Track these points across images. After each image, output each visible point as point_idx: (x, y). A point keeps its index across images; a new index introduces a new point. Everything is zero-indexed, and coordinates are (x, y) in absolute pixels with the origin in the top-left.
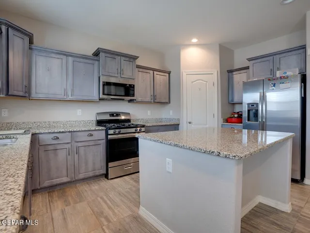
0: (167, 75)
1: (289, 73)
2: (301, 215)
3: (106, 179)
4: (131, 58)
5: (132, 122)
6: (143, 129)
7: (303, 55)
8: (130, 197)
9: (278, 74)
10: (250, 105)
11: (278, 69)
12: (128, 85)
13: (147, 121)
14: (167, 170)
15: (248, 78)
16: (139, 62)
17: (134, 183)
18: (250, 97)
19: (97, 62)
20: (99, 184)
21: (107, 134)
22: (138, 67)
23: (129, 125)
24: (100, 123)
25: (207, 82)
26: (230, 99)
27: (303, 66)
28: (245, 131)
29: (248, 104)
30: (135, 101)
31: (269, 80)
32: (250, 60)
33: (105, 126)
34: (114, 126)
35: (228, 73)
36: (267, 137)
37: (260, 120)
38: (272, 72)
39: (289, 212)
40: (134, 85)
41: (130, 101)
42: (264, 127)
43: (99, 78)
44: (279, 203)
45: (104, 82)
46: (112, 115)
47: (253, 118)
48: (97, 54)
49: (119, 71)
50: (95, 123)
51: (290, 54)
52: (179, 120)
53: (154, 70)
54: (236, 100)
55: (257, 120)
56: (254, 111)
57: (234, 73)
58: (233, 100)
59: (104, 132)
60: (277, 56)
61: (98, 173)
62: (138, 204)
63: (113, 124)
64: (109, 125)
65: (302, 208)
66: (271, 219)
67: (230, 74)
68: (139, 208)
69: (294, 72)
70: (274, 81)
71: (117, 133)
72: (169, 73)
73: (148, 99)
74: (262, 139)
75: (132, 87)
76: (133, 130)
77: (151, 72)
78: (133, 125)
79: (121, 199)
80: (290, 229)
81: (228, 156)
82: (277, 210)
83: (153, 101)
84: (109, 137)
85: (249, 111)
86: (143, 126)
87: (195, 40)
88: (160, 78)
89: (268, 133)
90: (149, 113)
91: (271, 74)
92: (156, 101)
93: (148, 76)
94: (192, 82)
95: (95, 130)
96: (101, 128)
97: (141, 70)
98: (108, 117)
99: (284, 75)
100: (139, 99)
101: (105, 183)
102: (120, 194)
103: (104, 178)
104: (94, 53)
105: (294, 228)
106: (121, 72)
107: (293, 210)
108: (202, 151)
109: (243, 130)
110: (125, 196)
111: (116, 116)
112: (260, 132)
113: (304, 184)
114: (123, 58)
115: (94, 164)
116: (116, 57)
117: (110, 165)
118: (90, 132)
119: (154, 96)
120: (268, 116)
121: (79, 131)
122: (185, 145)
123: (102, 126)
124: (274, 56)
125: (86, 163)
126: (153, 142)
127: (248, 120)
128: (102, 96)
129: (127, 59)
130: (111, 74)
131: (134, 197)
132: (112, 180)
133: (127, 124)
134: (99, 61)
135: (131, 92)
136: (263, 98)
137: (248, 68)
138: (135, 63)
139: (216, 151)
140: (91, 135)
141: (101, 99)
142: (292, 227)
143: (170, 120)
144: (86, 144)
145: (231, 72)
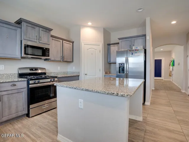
0: (72, 44)
1: (138, 48)
2: (147, 121)
3: (27, 118)
4: (47, 29)
5: (47, 75)
6: (56, 79)
7: (145, 39)
8: (49, 128)
9: (134, 48)
10: (120, 64)
11: (133, 45)
12: (45, 49)
13: (58, 74)
14: (80, 107)
15: (119, 49)
16: (52, 33)
17: (50, 117)
18: (120, 60)
19: (19, 29)
20: (22, 123)
21: (28, 84)
22: (52, 36)
23: (45, 77)
24: (21, 75)
25: (96, 50)
26: (109, 60)
27: (144, 45)
28: (117, 79)
29: (119, 64)
30: (49, 60)
31: (130, 51)
32: (119, 39)
33: (26, 78)
34: (34, 77)
35: (108, 45)
36: (129, 82)
37: (125, 73)
38: (131, 47)
39: (142, 121)
40: (49, 49)
41: (46, 60)
42: (127, 77)
43: (21, 41)
44: (137, 117)
45: (25, 45)
46: (32, 69)
47: (122, 71)
48: (19, 22)
49: (38, 38)
50: (17, 75)
51: (138, 38)
52: (79, 73)
53: (63, 40)
54: (112, 61)
55: (124, 73)
56: (122, 67)
57: (111, 46)
58: (110, 61)
59: (26, 82)
60: (133, 38)
61: (20, 114)
62: (56, 133)
63: (33, 77)
64: (29, 77)
65: (146, 117)
66: (135, 126)
67: (109, 46)
68: (57, 136)
69: (140, 47)
70: (132, 52)
71: (37, 82)
72: (73, 43)
73: (59, 59)
74: (126, 83)
75: (48, 50)
76: (49, 80)
77: (61, 41)
78: (48, 76)
79: (42, 132)
80: (144, 130)
81: (123, 96)
82: (136, 121)
83: (62, 60)
84: (30, 86)
85: (119, 67)
86: (56, 77)
87: (90, 24)
88: (67, 45)
89: (129, 79)
90: (59, 68)
91: (130, 48)
92: (64, 60)
93: (59, 43)
94: (88, 49)
95: (18, 81)
96: (23, 79)
97: (54, 39)
98: (28, 71)
99: (136, 49)
100: (52, 59)
101: (27, 121)
102: (40, 128)
103: (26, 117)
104: (16, 22)
105: (145, 129)
106: (39, 38)
107: (143, 119)
108: (106, 93)
109: (117, 78)
110: (45, 128)
111: (35, 70)
112: (125, 79)
113: (145, 105)
114: (41, 29)
115: (17, 107)
116: (35, 27)
117: (31, 106)
118: (13, 83)
119: (63, 57)
120: (129, 70)
121: (3, 83)
122: (94, 90)
123: (24, 78)
124: (132, 39)
125: (10, 108)
126: (69, 89)
127: (119, 73)
128: (23, 55)
129: (44, 30)
130: (31, 39)
131: (52, 128)
132: (33, 118)
133: (43, 76)
134: (21, 28)
135: (47, 53)
136: (127, 61)
137: (118, 43)
138: (50, 33)
139: (115, 93)
140: (15, 85)
141: (22, 58)
142: (144, 129)
143: (73, 73)
144: (10, 92)
145: (109, 45)
